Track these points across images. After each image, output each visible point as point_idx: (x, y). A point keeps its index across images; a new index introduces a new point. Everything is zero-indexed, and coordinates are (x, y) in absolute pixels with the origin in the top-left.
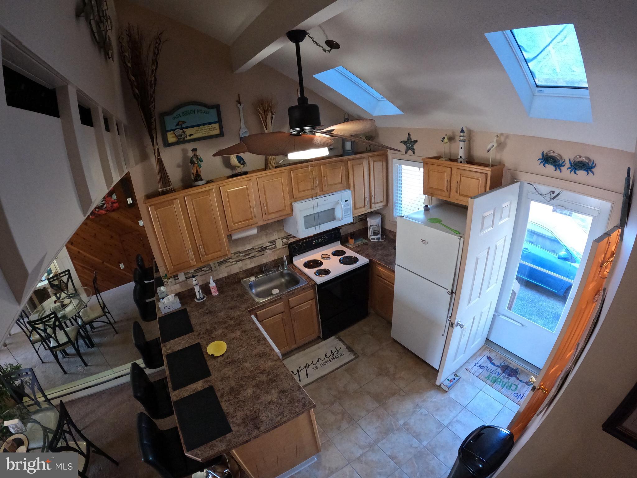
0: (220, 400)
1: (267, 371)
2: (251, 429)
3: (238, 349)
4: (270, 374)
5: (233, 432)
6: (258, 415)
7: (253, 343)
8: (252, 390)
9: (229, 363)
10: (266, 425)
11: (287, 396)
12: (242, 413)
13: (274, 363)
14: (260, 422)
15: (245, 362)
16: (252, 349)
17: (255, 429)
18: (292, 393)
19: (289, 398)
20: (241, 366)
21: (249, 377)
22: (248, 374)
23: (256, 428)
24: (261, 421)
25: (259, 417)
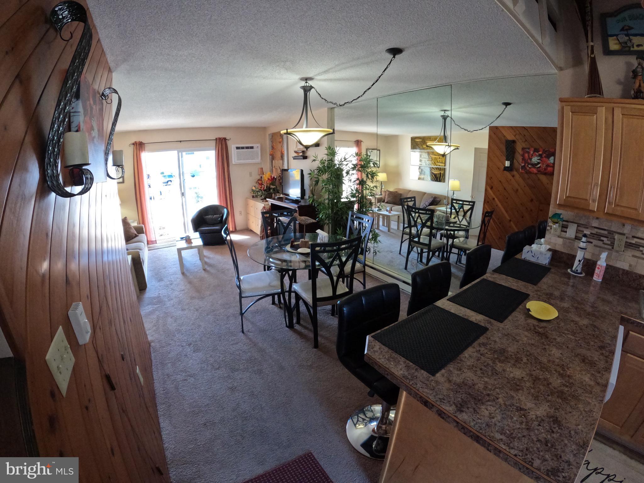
0: (475, 344)
1: (571, 381)
2: (453, 399)
3: (566, 332)
4: (571, 388)
5: (432, 378)
6: (484, 400)
7: (592, 343)
8: (524, 375)
9: (536, 333)
10: (474, 420)
11: (553, 432)
12: (475, 378)
13: (592, 383)
14: (474, 409)
15: (557, 348)
16: (582, 345)
17: (457, 406)
18: (566, 437)
19: (553, 437)
20: (547, 347)
21: (540, 362)
22: (544, 360)
23: (459, 406)
24: (476, 409)
25: (483, 404)
